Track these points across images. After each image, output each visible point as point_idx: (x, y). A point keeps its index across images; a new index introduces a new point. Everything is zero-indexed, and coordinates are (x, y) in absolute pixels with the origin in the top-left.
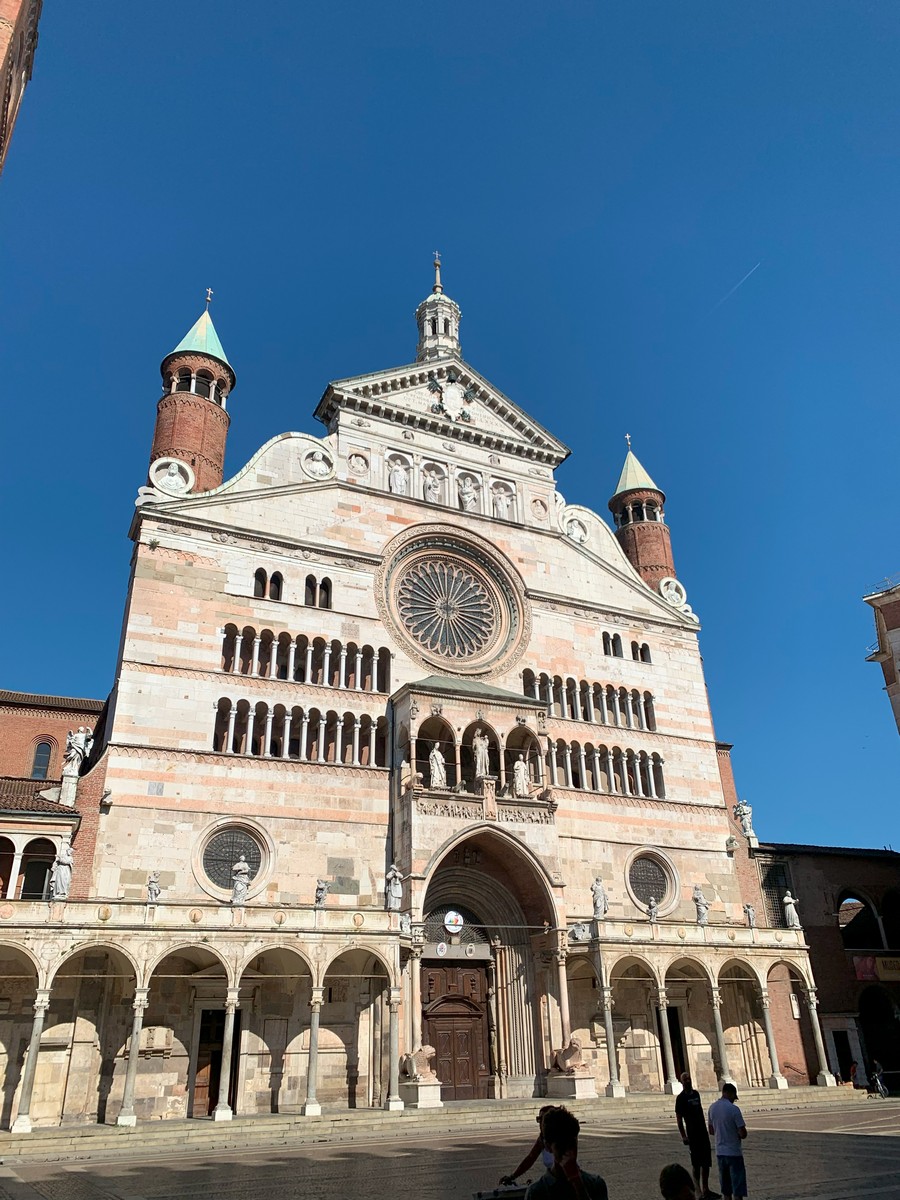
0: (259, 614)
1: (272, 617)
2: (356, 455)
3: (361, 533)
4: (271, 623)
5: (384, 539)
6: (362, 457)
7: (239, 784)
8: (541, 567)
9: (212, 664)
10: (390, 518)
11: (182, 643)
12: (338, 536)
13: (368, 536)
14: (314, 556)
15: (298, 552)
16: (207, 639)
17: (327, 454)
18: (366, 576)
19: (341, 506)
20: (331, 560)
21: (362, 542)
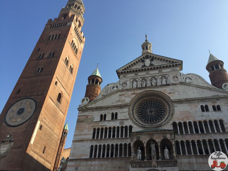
0: (101, 124)
1: (103, 124)
2: (124, 83)
3: (125, 100)
4: (103, 126)
5: (130, 99)
6: (125, 83)
7: (94, 165)
8: (176, 93)
9: (90, 138)
10: (132, 94)
11: (84, 135)
12: (119, 102)
13: (126, 100)
14: (113, 108)
15: (110, 108)
16: (89, 133)
17: (117, 85)
18: (126, 110)
19: (120, 95)
20: (117, 108)
21: (125, 102)
